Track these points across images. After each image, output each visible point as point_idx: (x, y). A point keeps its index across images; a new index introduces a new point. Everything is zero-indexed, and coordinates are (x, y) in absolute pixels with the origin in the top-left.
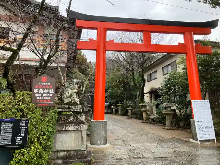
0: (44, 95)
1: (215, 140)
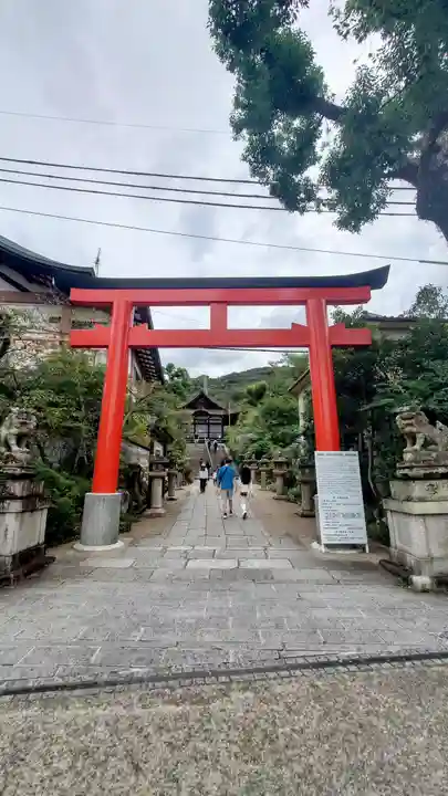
1: (367, 546)
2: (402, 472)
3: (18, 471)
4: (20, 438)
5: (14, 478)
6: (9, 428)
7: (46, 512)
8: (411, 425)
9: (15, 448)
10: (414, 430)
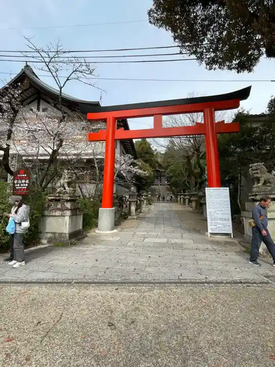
0: (22, 185)
1: (232, 234)
2: (252, 197)
3: (69, 198)
4: (69, 184)
5: (67, 201)
6: (64, 179)
7: (82, 216)
8: (257, 173)
9: (67, 188)
10: (259, 176)
